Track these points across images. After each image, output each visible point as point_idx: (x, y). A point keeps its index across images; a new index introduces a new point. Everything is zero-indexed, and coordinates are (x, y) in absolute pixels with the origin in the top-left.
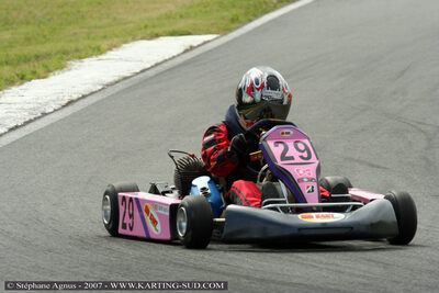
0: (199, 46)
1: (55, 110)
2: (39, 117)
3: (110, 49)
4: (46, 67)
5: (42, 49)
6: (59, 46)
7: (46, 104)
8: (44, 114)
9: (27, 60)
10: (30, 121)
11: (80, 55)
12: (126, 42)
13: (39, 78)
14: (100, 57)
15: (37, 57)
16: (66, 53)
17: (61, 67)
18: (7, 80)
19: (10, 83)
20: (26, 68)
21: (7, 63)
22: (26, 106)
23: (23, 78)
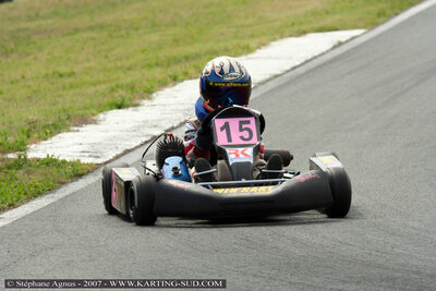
0: (347, 41)
3: (259, 48)
4: (197, 67)
5: (190, 50)
6: (209, 46)
9: (177, 61)
12: (275, 40)
13: (190, 78)
14: (250, 56)
15: (187, 58)
16: (215, 52)
18: (159, 82)
19: (163, 84)
20: (177, 69)
21: (157, 65)
22: (181, 107)
23: (175, 80)
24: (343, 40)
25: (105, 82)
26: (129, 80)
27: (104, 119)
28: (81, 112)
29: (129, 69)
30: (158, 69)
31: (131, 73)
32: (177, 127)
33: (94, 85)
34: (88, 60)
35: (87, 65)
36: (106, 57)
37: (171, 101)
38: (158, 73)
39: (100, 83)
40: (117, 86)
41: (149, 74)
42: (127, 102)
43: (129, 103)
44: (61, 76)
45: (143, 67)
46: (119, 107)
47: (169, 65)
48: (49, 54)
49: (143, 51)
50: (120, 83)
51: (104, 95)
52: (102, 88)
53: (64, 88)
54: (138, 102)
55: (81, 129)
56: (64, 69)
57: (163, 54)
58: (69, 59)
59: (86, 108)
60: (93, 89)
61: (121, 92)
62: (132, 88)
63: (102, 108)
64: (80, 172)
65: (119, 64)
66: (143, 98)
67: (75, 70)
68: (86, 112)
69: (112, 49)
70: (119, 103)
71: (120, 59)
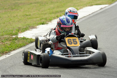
3: (80, 9)
9: (58, 12)
15: (61, 11)
18: (53, 18)
20: (58, 14)
21: (53, 13)
23: (58, 17)
24: (103, 7)
25: (38, 17)
26: (45, 17)
27: (39, 27)
28: (32, 25)
29: (45, 14)
30: (53, 14)
31: (46, 15)
33: (36, 18)
34: (34, 11)
35: (34, 13)
36: (39, 11)
38: (53, 15)
39: (37, 17)
40: (42, 18)
41: (51, 15)
42: (45, 23)
44: (27, 15)
45: (49, 14)
46: (43, 24)
47: (56, 13)
48: (24, 9)
49: (49, 9)
50: (43, 18)
51: (38, 21)
52: (38, 19)
53: (28, 19)
54: (48, 23)
55: (32, 30)
56: (28, 14)
57: (55, 10)
58: (29, 11)
59: (34, 24)
60: (35, 19)
61: (43, 20)
62: (46, 19)
63: (38, 24)
64: (32, 41)
65: (42, 13)
66: (49, 22)
67: (31, 14)
68: (34, 25)
69: (41, 9)
71: (43, 11)
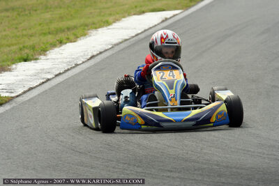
0: (171, 18)
1: (83, 62)
2: (74, 67)
3: (114, 22)
4: (75, 35)
5: (71, 23)
6: (82, 21)
7: (77, 58)
8: (77, 65)
9: (62, 31)
10: (68, 70)
11: (96, 26)
12: (124, 17)
13: (71, 42)
14: (109, 27)
15: (68, 29)
16: (87, 25)
17: (85, 35)
18: (51, 44)
19: (53, 46)
20: (62, 36)
21: (49, 33)
22: (65, 60)
23: (61, 43)
24: (168, 17)
25: (16, 44)
26: (31, 43)
27: (16, 68)
29: (31, 36)
30: (50, 36)
31: (33, 38)
32: (63, 73)
33: (9, 46)
34: (5, 30)
35: (4, 33)
36: (16, 28)
37: (59, 56)
38: (50, 38)
39: (12, 45)
40: (24, 47)
41: (44, 39)
43: (31, 57)
45: (40, 35)
46: (25, 60)
47: (57, 33)
49: (40, 24)
50: (25, 45)
51: (15, 53)
52: (14, 48)
54: (37, 57)
57: (53, 26)
59: (4, 61)
60: (8, 49)
61: (26, 51)
62: (33, 48)
63: (14, 61)
65: (25, 32)
66: (41, 55)
68: (4, 63)
69: (20, 23)
70: (25, 58)
71: (26, 30)
